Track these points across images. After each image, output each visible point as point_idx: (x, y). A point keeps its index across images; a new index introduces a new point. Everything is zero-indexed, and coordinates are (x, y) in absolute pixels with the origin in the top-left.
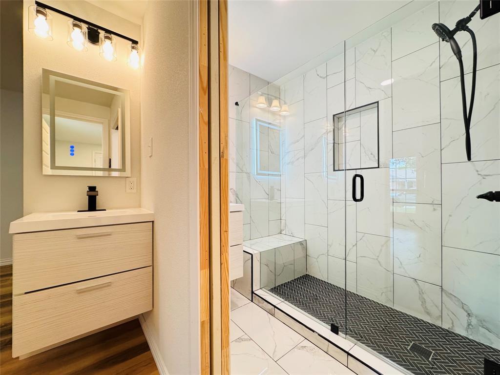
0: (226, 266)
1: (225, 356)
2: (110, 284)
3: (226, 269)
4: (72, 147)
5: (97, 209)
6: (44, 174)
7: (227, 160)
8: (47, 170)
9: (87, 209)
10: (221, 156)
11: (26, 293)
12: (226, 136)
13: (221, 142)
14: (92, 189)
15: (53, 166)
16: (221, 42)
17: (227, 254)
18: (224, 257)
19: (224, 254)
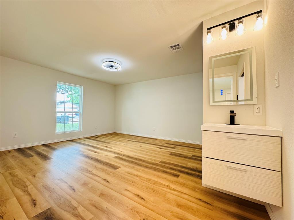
2: (246, 171)
4: (222, 90)
5: (235, 124)
6: (210, 105)
8: (211, 103)
9: (230, 123)
11: (206, 157)
14: (232, 112)
15: (214, 101)
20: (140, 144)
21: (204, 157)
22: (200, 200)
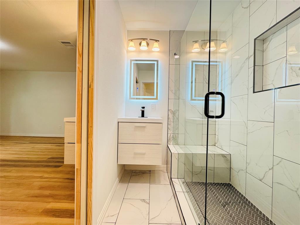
0: (91, 145)
1: (89, 192)
3: (91, 147)
7: (93, 89)
10: (89, 87)
11: (68, 143)
12: (93, 76)
13: (89, 80)
16: (90, 27)
17: (91, 139)
18: (90, 140)
19: (90, 139)
20: (34, 145)
21: (66, 143)
22: (68, 179)
